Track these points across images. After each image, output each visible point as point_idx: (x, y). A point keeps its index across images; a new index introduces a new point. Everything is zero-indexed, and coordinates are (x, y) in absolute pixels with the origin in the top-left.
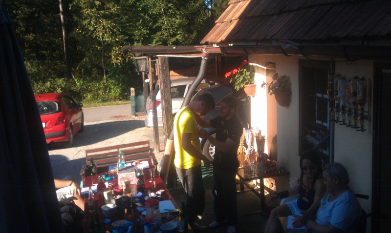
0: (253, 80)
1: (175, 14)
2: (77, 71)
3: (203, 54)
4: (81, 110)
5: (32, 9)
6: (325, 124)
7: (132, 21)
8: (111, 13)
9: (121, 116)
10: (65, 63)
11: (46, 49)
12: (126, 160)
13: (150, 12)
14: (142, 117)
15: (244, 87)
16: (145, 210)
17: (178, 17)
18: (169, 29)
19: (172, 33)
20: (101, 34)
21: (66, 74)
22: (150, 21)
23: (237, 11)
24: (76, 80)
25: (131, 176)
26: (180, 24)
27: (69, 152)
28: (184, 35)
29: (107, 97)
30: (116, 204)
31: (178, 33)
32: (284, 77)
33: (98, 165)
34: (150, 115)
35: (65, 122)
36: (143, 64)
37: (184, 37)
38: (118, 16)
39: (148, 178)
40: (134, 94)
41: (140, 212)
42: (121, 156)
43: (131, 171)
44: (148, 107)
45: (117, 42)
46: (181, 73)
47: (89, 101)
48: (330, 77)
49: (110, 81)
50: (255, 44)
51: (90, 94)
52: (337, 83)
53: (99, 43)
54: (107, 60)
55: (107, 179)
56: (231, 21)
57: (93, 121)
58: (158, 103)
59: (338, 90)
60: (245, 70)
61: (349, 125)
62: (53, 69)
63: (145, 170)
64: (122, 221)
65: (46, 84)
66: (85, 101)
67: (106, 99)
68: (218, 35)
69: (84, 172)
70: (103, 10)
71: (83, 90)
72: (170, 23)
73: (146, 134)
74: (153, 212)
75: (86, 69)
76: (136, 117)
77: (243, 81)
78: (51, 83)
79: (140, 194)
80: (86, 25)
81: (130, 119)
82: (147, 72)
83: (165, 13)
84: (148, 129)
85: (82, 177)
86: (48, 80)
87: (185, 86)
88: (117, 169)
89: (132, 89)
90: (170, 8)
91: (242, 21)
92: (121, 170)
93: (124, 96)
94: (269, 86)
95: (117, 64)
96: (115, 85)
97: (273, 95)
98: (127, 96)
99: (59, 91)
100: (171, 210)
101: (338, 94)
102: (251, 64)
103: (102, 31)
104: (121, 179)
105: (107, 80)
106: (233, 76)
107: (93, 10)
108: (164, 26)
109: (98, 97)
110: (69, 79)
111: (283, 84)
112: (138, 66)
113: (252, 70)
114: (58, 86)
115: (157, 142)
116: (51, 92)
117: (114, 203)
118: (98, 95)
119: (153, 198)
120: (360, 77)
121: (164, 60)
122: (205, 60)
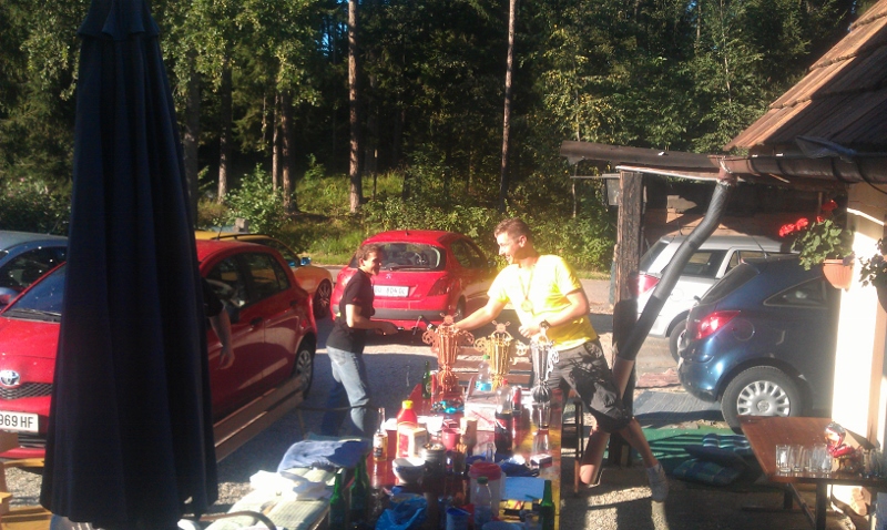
3: (721, 174)
15: (822, 265)
20: (578, 125)
22: (694, 108)
35: (450, 292)
60: (828, 223)
65: (450, 216)
77: (820, 250)
80: (548, 103)
83: (734, 94)
86: (455, 209)
87: (724, 252)
90: (748, 83)
96: (593, 236)
102: (849, 210)
103: (582, 118)
106: (797, 234)
112: (607, 192)
114: (473, 223)
121: (631, 177)
122: (724, 187)
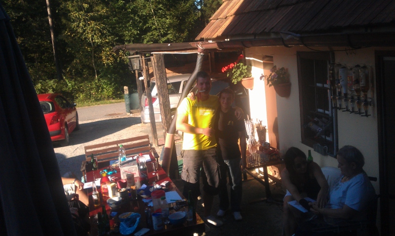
0: (251, 73)
1: (165, 14)
2: (68, 72)
4: (75, 109)
5: (19, 13)
6: (327, 112)
7: (122, 23)
8: (101, 15)
9: (116, 114)
10: (54, 65)
11: (35, 52)
12: (128, 154)
13: (140, 13)
14: (138, 114)
15: (241, 81)
16: (151, 201)
17: (168, 17)
18: (159, 29)
19: (162, 33)
20: (90, 36)
21: (57, 75)
22: (140, 22)
23: (232, 7)
24: (67, 81)
25: (133, 170)
26: (170, 24)
27: (66, 150)
28: (175, 35)
29: (100, 96)
30: (121, 197)
31: (169, 32)
32: (282, 69)
33: (98, 160)
34: (146, 111)
35: (60, 121)
36: (137, 62)
37: (175, 36)
38: (107, 17)
39: (151, 170)
40: (128, 93)
41: (146, 204)
42: (122, 151)
43: (134, 165)
44: (143, 104)
45: (107, 43)
46: (174, 71)
47: (82, 101)
48: (331, 67)
49: (102, 80)
50: (252, 37)
51: (83, 94)
52: (338, 72)
53: (89, 45)
54: (98, 60)
55: (109, 174)
56: (227, 17)
57: (88, 120)
58: (154, 99)
59: (340, 78)
60: (241, 64)
61: (353, 112)
62: (43, 71)
63: (148, 163)
64: (129, 213)
65: (37, 86)
66: (77, 100)
67: (99, 98)
68: (214, 31)
69: (84, 168)
70: (92, 12)
71: (75, 91)
72: (160, 23)
73: (143, 129)
74: (159, 202)
75: (77, 69)
76: (131, 115)
77: (240, 75)
78: (42, 84)
79: (144, 186)
80: (74, 27)
81: (125, 117)
82: (141, 70)
83: (155, 14)
84: (144, 125)
85: (83, 172)
86: (39, 82)
87: (180, 82)
88: (119, 163)
89: (126, 88)
90: (160, 9)
91: (238, 16)
92: (123, 164)
93: (117, 95)
94: (268, 79)
95: (108, 64)
96: (107, 85)
97: (273, 86)
98: (120, 94)
99: (51, 92)
100: (178, 201)
101: (339, 83)
102: (247, 58)
103: (91, 33)
104: (123, 173)
105: (99, 80)
106: (230, 70)
107: (81, 12)
108: (154, 26)
109: (90, 97)
110: (60, 80)
111: (282, 76)
112: (131, 65)
113: (249, 64)
114: (49, 87)
115: (156, 137)
116: (42, 93)
117: (119, 196)
118: (91, 95)
119: (158, 189)
120: (362, 65)
121: (159, 57)
122: (201, 55)
